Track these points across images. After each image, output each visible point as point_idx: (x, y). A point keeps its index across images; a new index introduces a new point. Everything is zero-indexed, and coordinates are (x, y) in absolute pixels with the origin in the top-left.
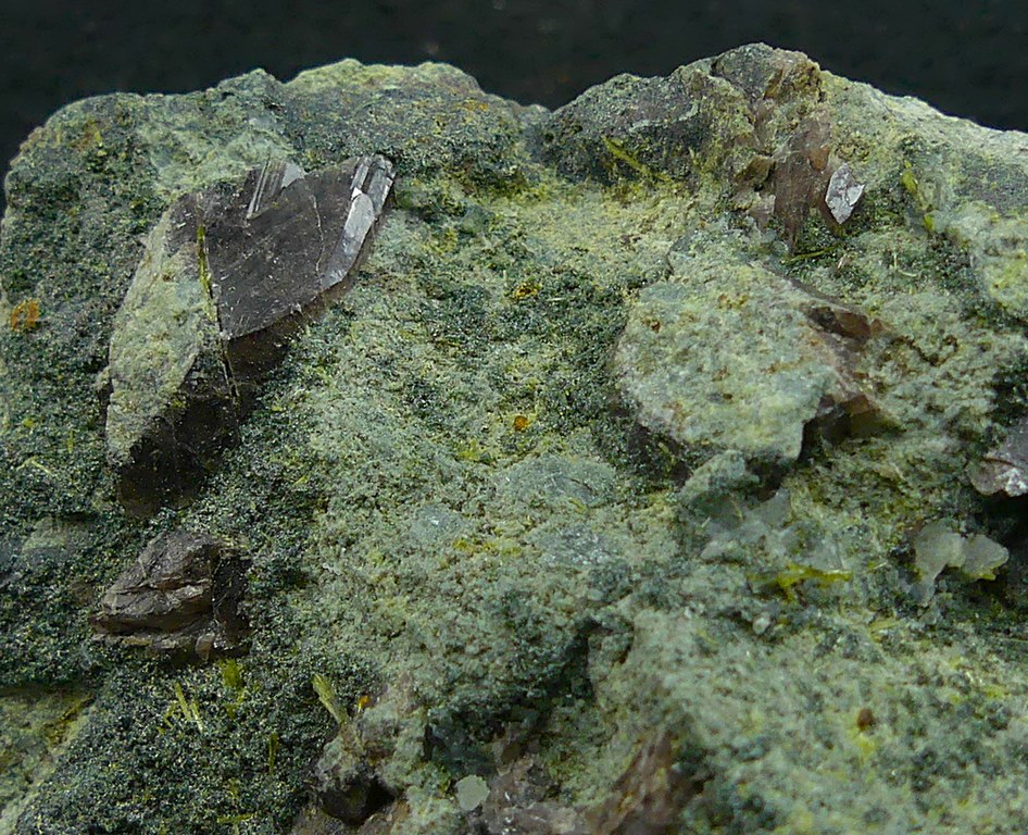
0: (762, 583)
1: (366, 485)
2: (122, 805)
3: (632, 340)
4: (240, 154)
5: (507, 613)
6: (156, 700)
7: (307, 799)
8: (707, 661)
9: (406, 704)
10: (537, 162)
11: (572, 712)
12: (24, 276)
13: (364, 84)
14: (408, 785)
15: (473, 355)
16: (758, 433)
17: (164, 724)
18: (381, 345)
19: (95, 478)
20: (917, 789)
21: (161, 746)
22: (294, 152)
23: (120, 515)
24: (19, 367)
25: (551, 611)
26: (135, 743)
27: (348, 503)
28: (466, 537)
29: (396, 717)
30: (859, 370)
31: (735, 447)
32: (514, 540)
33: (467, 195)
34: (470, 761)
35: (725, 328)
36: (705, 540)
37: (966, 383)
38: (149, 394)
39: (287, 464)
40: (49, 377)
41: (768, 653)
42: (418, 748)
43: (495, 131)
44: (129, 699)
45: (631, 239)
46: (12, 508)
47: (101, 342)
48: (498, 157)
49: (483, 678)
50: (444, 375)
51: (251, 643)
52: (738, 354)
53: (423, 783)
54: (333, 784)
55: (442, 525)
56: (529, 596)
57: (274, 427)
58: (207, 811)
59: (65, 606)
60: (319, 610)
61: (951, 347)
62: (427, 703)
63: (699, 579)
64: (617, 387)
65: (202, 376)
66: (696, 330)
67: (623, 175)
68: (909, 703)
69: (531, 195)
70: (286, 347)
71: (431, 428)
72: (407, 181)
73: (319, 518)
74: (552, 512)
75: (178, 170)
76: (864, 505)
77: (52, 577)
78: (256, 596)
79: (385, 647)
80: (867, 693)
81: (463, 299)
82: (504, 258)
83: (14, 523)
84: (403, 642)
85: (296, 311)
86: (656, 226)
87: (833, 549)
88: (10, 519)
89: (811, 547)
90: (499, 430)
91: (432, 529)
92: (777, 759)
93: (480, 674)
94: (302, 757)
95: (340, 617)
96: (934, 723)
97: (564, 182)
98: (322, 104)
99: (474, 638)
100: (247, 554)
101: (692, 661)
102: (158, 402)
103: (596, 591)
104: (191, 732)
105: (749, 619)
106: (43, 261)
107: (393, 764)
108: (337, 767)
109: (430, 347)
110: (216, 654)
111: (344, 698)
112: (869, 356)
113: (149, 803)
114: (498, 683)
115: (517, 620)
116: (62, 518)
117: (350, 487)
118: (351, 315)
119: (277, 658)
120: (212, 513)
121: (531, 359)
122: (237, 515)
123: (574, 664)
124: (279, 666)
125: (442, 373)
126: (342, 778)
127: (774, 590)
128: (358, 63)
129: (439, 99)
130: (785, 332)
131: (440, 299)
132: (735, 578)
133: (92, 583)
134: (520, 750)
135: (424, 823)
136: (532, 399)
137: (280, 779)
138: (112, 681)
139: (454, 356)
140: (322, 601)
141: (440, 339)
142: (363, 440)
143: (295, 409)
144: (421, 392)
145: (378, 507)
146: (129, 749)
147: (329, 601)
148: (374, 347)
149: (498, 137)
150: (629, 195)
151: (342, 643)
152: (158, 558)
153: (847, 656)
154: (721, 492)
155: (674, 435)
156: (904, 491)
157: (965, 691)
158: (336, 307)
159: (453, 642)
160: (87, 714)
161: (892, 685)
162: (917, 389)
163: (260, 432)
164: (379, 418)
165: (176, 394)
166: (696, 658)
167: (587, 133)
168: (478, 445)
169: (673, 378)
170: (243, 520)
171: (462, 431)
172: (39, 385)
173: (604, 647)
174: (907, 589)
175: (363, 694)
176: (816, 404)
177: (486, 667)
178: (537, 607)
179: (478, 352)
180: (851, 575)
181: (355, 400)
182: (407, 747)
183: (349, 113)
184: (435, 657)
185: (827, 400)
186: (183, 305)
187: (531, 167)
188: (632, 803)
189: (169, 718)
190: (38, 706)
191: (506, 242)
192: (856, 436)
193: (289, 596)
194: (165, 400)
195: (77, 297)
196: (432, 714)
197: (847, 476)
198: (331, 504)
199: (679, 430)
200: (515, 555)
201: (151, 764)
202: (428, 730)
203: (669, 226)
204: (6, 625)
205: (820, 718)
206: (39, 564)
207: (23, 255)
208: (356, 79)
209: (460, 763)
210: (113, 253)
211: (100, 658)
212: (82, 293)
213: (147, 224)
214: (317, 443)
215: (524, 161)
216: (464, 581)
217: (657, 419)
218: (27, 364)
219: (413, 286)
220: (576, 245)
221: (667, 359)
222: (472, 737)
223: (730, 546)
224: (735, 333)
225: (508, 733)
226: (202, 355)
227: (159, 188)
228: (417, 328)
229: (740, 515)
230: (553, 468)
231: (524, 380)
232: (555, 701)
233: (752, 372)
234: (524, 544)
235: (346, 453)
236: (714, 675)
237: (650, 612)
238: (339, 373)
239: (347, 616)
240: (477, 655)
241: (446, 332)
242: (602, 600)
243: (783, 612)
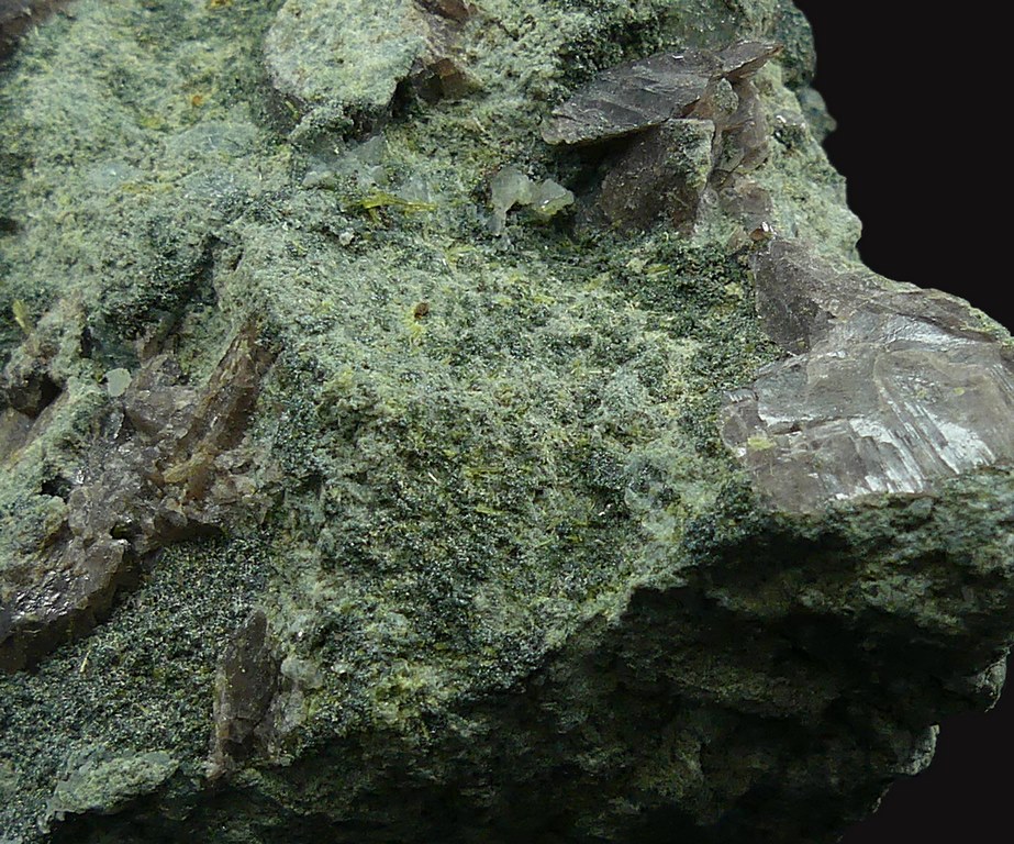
0: (349, 204)
1: (63, 146)
3: (280, 25)
5: (151, 234)
8: (294, 262)
9: (71, 313)
11: (203, 317)
14: (69, 376)
15: (167, 49)
16: (357, 87)
18: (94, 42)
20: (454, 364)
25: (185, 232)
27: (49, 161)
28: (135, 183)
29: (62, 320)
30: (457, 45)
31: (338, 98)
32: (170, 184)
34: (120, 357)
35: (348, 10)
36: (307, 169)
37: (538, 53)
39: (6, 134)
41: (351, 262)
42: (76, 343)
49: (129, 287)
50: (144, 67)
52: (354, 30)
53: (80, 374)
54: (15, 382)
55: (118, 175)
56: (169, 221)
60: (25, 250)
61: (530, 24)
62: (87, 311)
63: (297, 203)
64: (266, 63)
66: (327, 14)
68: (465, 304)
70: (17, 44)
71: (124, 104)
73: (27, 175)
74: (204, 162)
76: (453, 155)
79: (66, 273)
80: (427, 292)
84: (79, 267)
85: (26, 15)
87: (420, 186)
89: (398, 182)
90: (181, 107)
91: (108, 178)
92: (338, 335)
93: (127, 284)
95: (38, 254)
96: (484, 319)
99: (123, 255)
101: (281, 261)
103: (218, 213)
105: (336, 232)
107: (59, 360)
108: (18, 367)
109: (135, 44)
111: (33, 316)
112: (467, 36)
114: (140, 290)
115: (159, 240)
117: (51, 148)
118: (72, 19)
121: (215, 54)
123: (203, 276)
125: (142, 65)
126: (22, 375)
127: (358, 211)
130: (394, 13)
131: (152, 10)
132: (329, 199)
134: (158, 346)
135: (75, 402)
136: (210, 83)
139: (154, 52)
140: (27, 243)
141: (144, 38)
142: (67, 112)
143: (19, 92)
144: (121, 78)
145: (72, 165)
147: (32, 242)
148: (88, 44)
151: (37, 275)
153: (419, 268)
154: (319, 131)
155: (297, 93)
156: (486, 142)
157: (517, 297)
158: (62, 13)
159: (107, 258)
161: (453, 289)
162: (501, 60)
164: (82, 97)
166: (285, 258)
168: (161, 119)
169: (305, 52)
171: (151, 108)
173: (224, 258)
174: (484, 222)
176: (408, 64)
178: (173, 228)
179: (173, 48)
180: (436, 208)
182: (69, 345)
184: (97, 275)
185: (417, 62)
188: (227, 375)
192: (450, 98)
196: (90, 319)
197: (439, 129)
198: (36, 164)
199: (300, 89)
200: (168, 193)
202: (86, 331)
205: (383, 309)
209: (112, 358)
214: (28, 115)
216: (124, 214)
217: (286, 83)
221: (303, 39)
222: (120, 336)
223: (326, 174)
224: (356, 15)
225: (148, 332)
228: (127, 30)
229: (337, 151)
230: (212, 130)
231: (206, 69)
232: (187, 307)
233: (362, 43)
234: (177, 186)
235: (50, 122)
236: (298, 271)
237: (255, 226)
238: (57, 64)
239: (43, 253)
240: (125, 268)
241: (148, 33)
242: (223, 220)
243: (368, 230)
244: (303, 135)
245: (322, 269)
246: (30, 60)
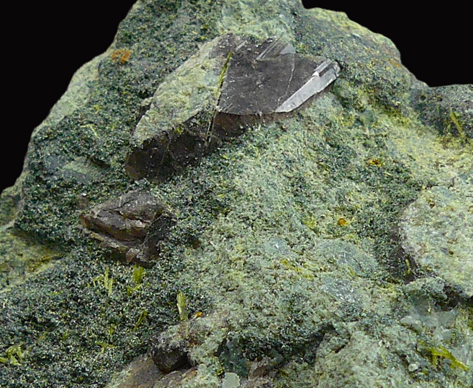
0: (424, 347)
1: (252, 213)
2: (51, 313)
3: (417, 206)
4: (267, 29)
5: (291, 302)
6: (94, 270)
7: (146, 351)
8: (378, 369)
9: (220, 324)
10: (411, 107)
11: (300, 367)
12: (130, 37)
13: (344, 27)
14: (202, 363)
15: (335, 179)
16: (457, 276)
17: (92, 283)
18: (292, 152)
19: (118, 149)
21: (85, 293)
22: (294, 41)
23: (121, 172)
24: (105, 79)
25: (314, 312)
26: (73, 286)
27: (239, 217)
28: (289, 260)
29: (212, 327)
31: (443, 277)
32: (311, 272)
33: (369, 104)
34: (237, 366)
35: (466, 221)
36: (407, 313)
38: (167, 119)
39: (217, 185)
40: (119, 90)
41: (410, 383)
42: (216, 346)
43: (399, 80)
44: (80, 264)
45: (440, 165)
46: (69, 145)
47: (153, 85)
48: (394, 94)
49: (264, 328)
50: (316, 182)
51: (155, 264)
52: (466, 236)
53: (210, 365)
54: (164, 346)
55: (280, 249)
56: (307, 300)
57: (220, 165)
58: (93, 334)
59: (71, 204)
60: (198, 262)
62: (231, 328)
63: (393, 331)
64: (399, 225)
65: (197, 122)
66: (451, 215)
67: (451, 132)
69: (400, 121)
70: (244, 130)
71: (297, 202)
72: (343, 81)
73: (221, 218)
74: (337, 269)
75: (233, 22)
77: (71, 187)
78: (170, 241)
79: (222, 294)
81: (343, 151)
82: (372, 142)
83: (66, 152)
84: (233, 295)
85: (258, 115)
86: (455, 164)
87: (466, 352)
88: (66, 149)
89: (455, 345)
90: (329, 220)
91: (274, 248)
93: (264, 326)
94: (154, 329)
95: (207, 270)
97: (420, 122)
98: (318, 26)
99: (270, 307)
100: (176, 219)
101: (371, 365)
102: (169, 125)
103: (341, 312)
104: (103, 293)
105: (409, 361)
106: (143, 34)
107: (199, 349)
108: (170, 339)
109: (315, 165)
110: (136, 261)
111: (189, 309)
113: (65, 318)
114: (271, 334)
115: (295, 308)
116: (92, 160)
117: (244, 210)
118: (284, 130)
119: (165, 276)
120: (167, 193)
121: (361, 195)
122: (181, 198)
123: (312, 344)
124: (164, 280)
125: (315, 180)
126: (170, 346)
127: (427, 354)
128: (346, 16)
129: (378, 52)
131: (331, 146)
132: (412, 338)
133: (90, 199)
134: (265, 372)
135: (201, 383)
136: (353, 214)
137: (137, 336)
138: (76, 252)
139: (325, 175)
140: (202, 259)
141: (322, 163)
142: (261, 191)
143: (234, 161)
144: (300, 184)
145: (252, 227)
146: (68, 288)
147: (205, 261)
148: (288, 151)
149: (398, 84)
150: (449, 144)
151: (201, 283)
152: (130, 200)
154: (425, 294)
155: (415, 258)
158: (278, 123)
159: (258, 304)
160: (54, 263)
163: (211, 165)
164: (273, 185)
165: (180, 125)
166: (374, 365)
167: (443, 104)
168: (315, 222)
169: (429, 233)
170: (182, 202)
171: (312, 212)
172: (111, 92)
173: (331, 341)
175: (200, 311)
177: (268, 324)
178: (308, 308)
179: (338, 179)
180: (468, 369)
181: (266, 171)
182: (211, 344)
183: (330, 36)
184: (245, 308)
186: (205, 84)
187: (407, 108)
189: (96, 282)
190: (32, 248)
191: (377, 136)
193: (186, 249)
194: (173, 125)
195: (152, 59)
196: (230, 334)
198: (230, 214)
199: (419, 257)
200: (309, 279)
201: (76, 299)
202: (225, 340)
203: (462, 167)
204: (36, 200)
206: (69, 178)
207: (135, 26)
208: (341, 23)
209: (232, 364)
210: (181, 45)
211: (76, 237)
212: (155, 58)
213: (205, 40)
214: (237, 182)
215: (405, 103)
216: (278, 279)
217: (411, 248)
218: (110, 79)
219: (321, 133)
220: (411, 154)
221: (430, 223)
222: (244, 355)
223: (417, 322)
224: (470, 226)
225: (263, 361)
226: (203, 112)
227: (219, 25)
228: (313, 153)
229: (429, 310)
230: (348, 249)
231: (354, 203)
232: (293, 357)
233: (469, 247)
234: (316, 276)
235: (249, 193)
236: (379, 377)
237: (362, 334)
238: (264, 155)
239: (211, 271)
240: (267, 315)
241: (326, 162)
242: (341, 318)
243: (427, 367)
244: (414, 291)
245: (393, 382)
246: (250, 146)
